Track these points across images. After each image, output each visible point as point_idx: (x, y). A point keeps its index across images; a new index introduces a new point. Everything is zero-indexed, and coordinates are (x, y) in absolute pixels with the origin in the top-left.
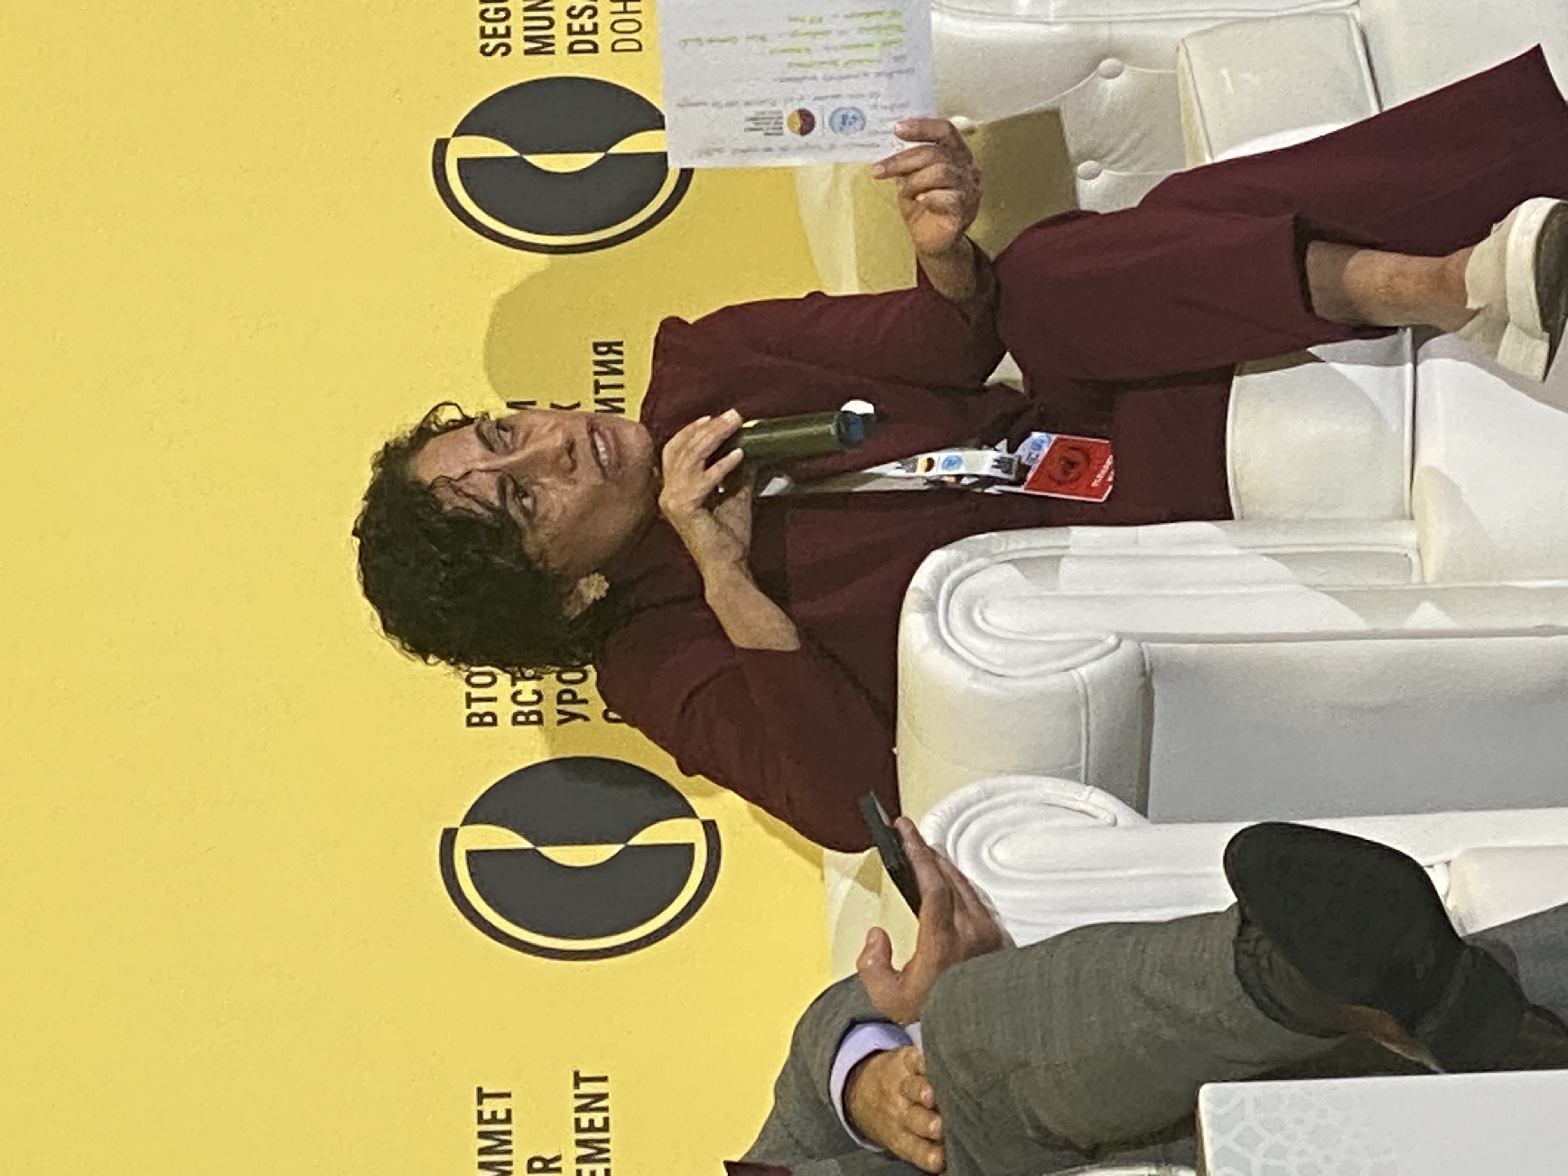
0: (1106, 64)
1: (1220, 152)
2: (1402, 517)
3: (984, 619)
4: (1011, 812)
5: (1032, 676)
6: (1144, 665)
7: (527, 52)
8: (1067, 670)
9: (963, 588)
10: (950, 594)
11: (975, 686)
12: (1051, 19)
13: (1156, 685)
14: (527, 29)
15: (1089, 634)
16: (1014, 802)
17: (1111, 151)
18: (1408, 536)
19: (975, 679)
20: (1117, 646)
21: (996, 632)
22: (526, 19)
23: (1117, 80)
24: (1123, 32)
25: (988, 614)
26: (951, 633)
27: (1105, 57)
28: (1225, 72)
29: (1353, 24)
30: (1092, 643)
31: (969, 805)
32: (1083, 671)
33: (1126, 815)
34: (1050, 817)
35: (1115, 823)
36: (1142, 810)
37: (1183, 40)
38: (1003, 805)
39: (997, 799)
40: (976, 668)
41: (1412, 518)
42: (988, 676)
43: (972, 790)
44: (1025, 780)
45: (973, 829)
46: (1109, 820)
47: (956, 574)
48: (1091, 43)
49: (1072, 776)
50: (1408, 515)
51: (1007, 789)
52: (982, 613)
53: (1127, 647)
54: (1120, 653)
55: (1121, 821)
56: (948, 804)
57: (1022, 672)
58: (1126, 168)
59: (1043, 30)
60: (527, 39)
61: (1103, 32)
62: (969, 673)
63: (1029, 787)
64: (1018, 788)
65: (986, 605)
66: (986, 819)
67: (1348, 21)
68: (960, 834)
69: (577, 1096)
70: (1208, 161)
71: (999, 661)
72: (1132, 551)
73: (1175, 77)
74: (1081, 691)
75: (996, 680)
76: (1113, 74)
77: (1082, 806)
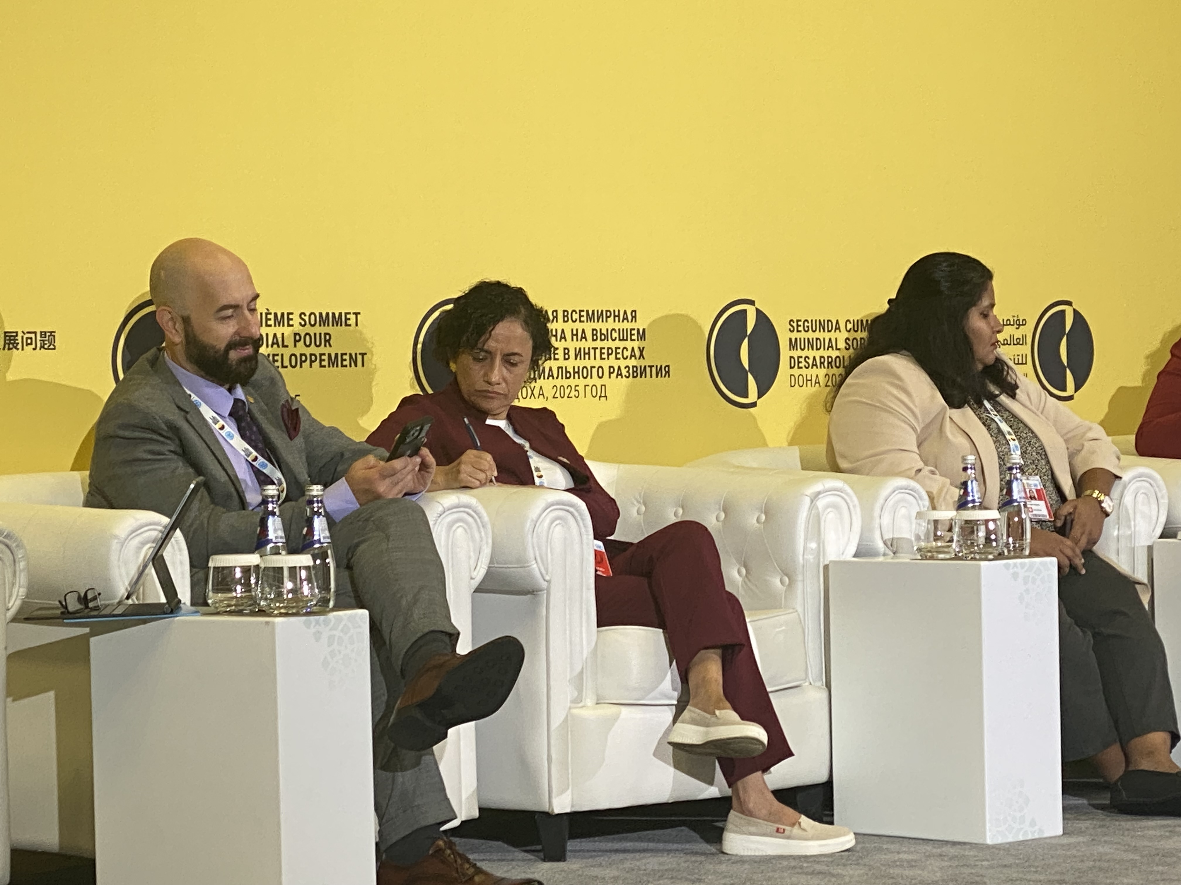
0: (786, 579)
1: (752, 626)
2: (598, 700)
3: (557, 525)
4: (477, 535)
5: (533, 544)
6: (537, 591)
7: (791, 339)
8: (535, 559)
9: (570, 516)
10: (568, 511)
11: (529, 520)
12: (805, 557)
13: (529, 596)
14: (800, 339)
15: (550, 570)
16: (481, 537)
17: (750, 581)
18: (590, 702)
19: (532, 520)
20: (544, 580)
21: (551, 530)
22: (804, 339)
23: (779, 583)
24: (800, 585)
25: (559, 527)
26: (551, 511)
27: (789, 579)
28: (784, 628)
29: (801, 682)
30: (547, 570)
31: (480, 518)
32: (535, 566)
33: (475, 583)
34: (474, 551)
35: (472, 578)
36: (478, 590)
37: (797, 611)
38: (480, 532)
39: (482, 529)
40: (537, 522)
41: (597, 704)
42: (533, 526)
43: (486, 518)
44: (490, 541)
45: (470, 520)
46: (473, 577)
47: (576, 514)
48: (795, 572)
49: (491, 562)
50: (599, 702)
51: (486, 533)
52: (560, 524)
53: (544, 585)
54: (542, 581)
55: (472, 581)
56: (480, 509)
57: (535, 540)
58: (742, 586)
59: (801, 553)
60: (796, 339)
61: (800, 578)
62: (535, 519)
63: (487, 543)
64: (487, 538)
65: (563, 526)
66: (474, 525)
67: (802, 680)
68: (468, 514)
69: (356, 354)
70: (747, 620)
71: (539, 531)
72: (584, 588)
73: (781, 608)
74: (526, 565)
75: (531, 530)
76: (782, 582)
77: (479, 564)
